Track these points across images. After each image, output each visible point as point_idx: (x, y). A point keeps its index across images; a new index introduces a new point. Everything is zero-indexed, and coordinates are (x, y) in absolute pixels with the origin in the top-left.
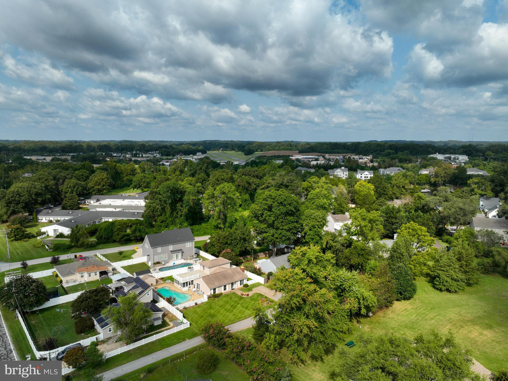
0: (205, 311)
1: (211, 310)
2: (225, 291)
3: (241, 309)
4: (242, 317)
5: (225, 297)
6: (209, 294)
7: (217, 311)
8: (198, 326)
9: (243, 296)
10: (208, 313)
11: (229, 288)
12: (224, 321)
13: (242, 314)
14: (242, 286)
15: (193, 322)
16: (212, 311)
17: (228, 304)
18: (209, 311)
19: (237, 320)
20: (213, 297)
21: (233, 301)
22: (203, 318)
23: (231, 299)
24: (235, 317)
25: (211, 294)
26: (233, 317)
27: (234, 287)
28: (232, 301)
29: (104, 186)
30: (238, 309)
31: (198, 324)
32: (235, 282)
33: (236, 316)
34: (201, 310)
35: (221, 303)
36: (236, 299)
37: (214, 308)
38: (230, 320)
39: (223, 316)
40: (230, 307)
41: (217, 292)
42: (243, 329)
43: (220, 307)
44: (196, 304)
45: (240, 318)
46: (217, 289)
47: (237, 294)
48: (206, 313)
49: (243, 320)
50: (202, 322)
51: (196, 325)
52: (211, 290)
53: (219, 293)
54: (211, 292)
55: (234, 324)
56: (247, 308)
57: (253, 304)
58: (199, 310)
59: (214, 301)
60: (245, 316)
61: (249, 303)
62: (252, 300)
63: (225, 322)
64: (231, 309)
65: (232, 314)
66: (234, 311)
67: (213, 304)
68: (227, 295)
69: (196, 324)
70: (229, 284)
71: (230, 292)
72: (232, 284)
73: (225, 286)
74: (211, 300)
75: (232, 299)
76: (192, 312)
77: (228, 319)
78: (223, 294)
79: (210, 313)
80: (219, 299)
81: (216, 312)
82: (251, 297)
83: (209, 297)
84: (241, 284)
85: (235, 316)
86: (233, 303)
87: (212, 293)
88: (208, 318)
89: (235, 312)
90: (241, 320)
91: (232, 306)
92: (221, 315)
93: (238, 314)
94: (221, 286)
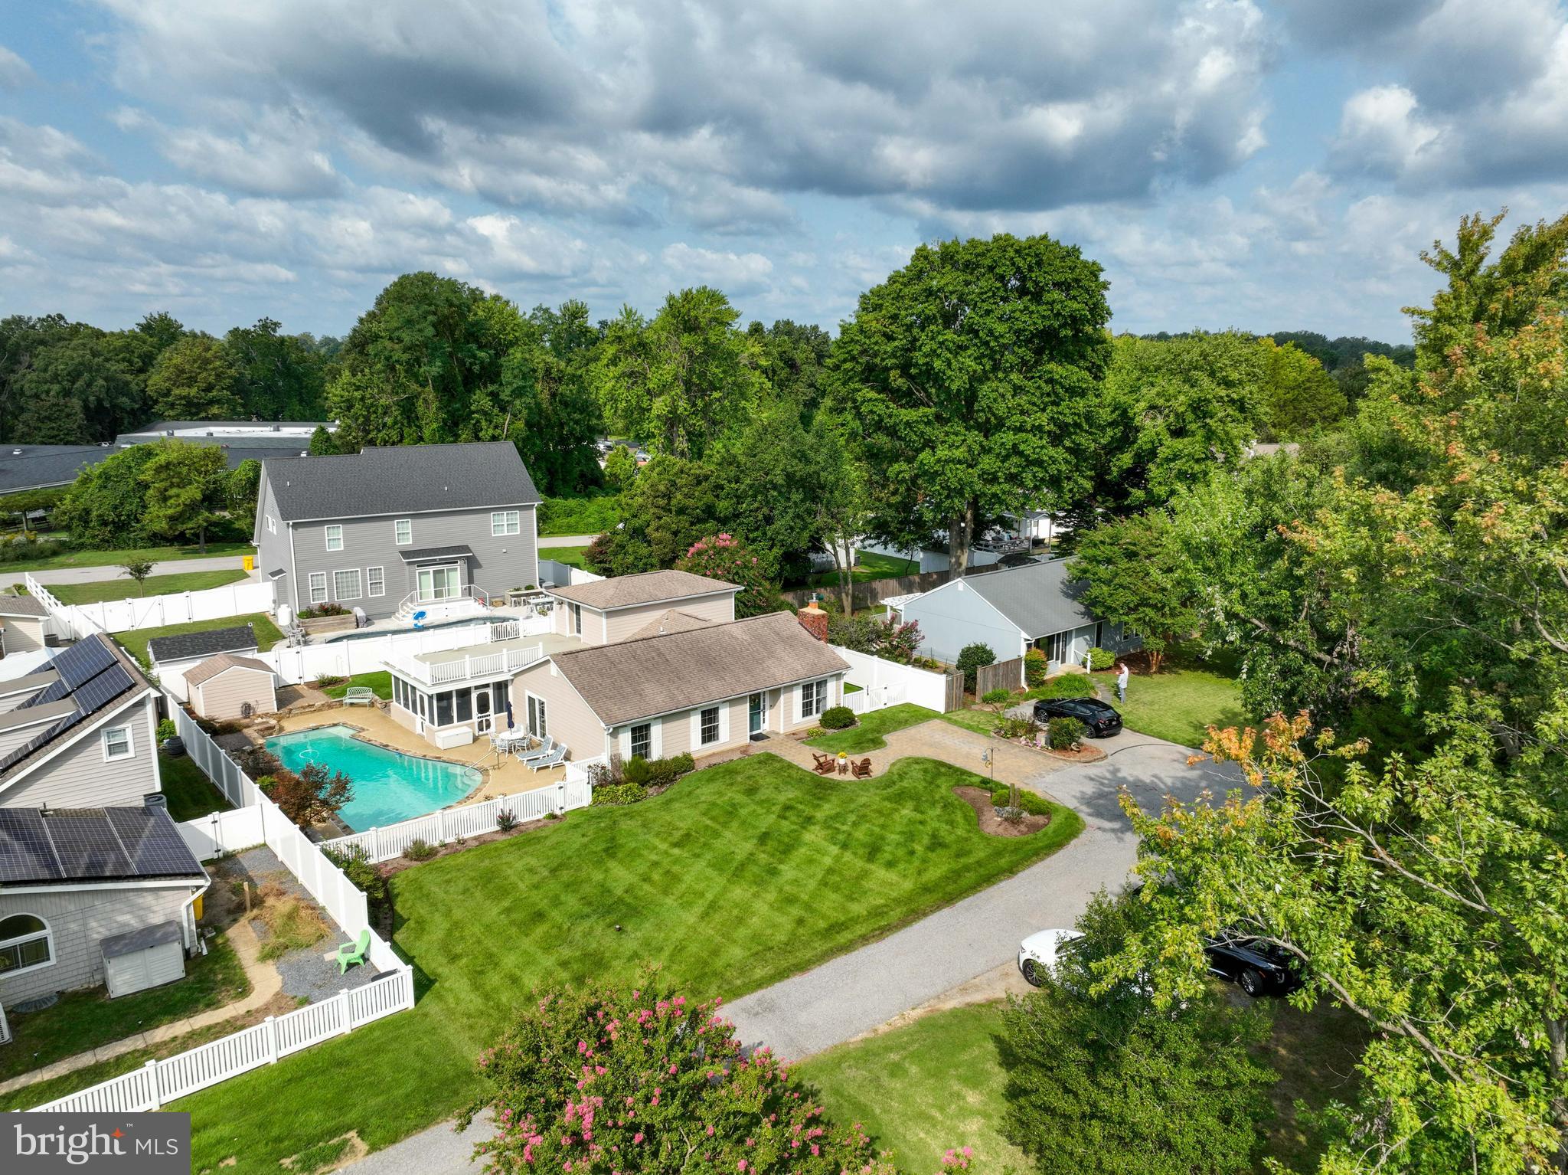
0: (565, 875)
1: (612, 864)
2: (712, 747)
3: (837, 859)
4: (855, 920)
5: (711, 780)
6: (605, 760)
7: (656, 877)
8: (487, 997)
9: (835, 776)
10: (586, 889)
11: (732, 725)
12: (715, 953)
13: (850, 898)
14: (815, 718)
15: (454, 958)
16: (620, 876)
17: (735, 824)
18: (598, 876)
19: (820, 946)
20: (632, 779)
21: (767, 803)
22: (540, 930)
23: (751, 791)
24: (800, 922)
25: (616, 760)
26: (786, 922)
27: (765, 728)
28: (761, 803)
29: (209, 388)
30: (810, 861)
31: (494, 979)
32: (775, 693)
33: (808, 907)
34: (533, 862)
35: (685, 817)
36: (789, 794)
37: (634, 854)
38: (762, 949)
39: (699, 907)
40: (749, 846)
41: (656, 753)
42: (883, 1028)
43: (676, 845)
44: (507, 824)
45: (835, 928)
46: (656, 731)
47: (790, 766)
48: (570, 886)
49: (865, 939)
50: (529, 961)
51: (476, 987)
52: (615, 733)
53: (669, 757)
54: (615, 746)
55: (796, 980)
56: (873, 852)
57: (911, 822)
58: (519, 865)
59: (637, 806)
60: (876, 913)
61: (882, 820)
62: (899, 798)
63: (719, 964)
64: (763, 857)
65: (771, 896)
66: (788, 871)
67: (626, 825)
68: (723, 771)
69: (476, 976)
70: (733, 702)
71: (744, 750)
72: (756, 704)
73: (710, 716)
74: (614, 799)
75: (761, 796)
76: (461, 884)
77: (742, 933)
78: (701, 766)
79: (606, 891)
80: (671, 791)
81: (646, 879)
82: (887, 782)
83: (603, 782)
84: (807, 710)
85: (796, 911)
86: (767, 821)
87: (627, 755)
88: (586, 925)
89: (796, 882)
90: (847, 948)
91: (764, 838)
92: (686, 905)
93: (814, 896)
94: (685, 714)
